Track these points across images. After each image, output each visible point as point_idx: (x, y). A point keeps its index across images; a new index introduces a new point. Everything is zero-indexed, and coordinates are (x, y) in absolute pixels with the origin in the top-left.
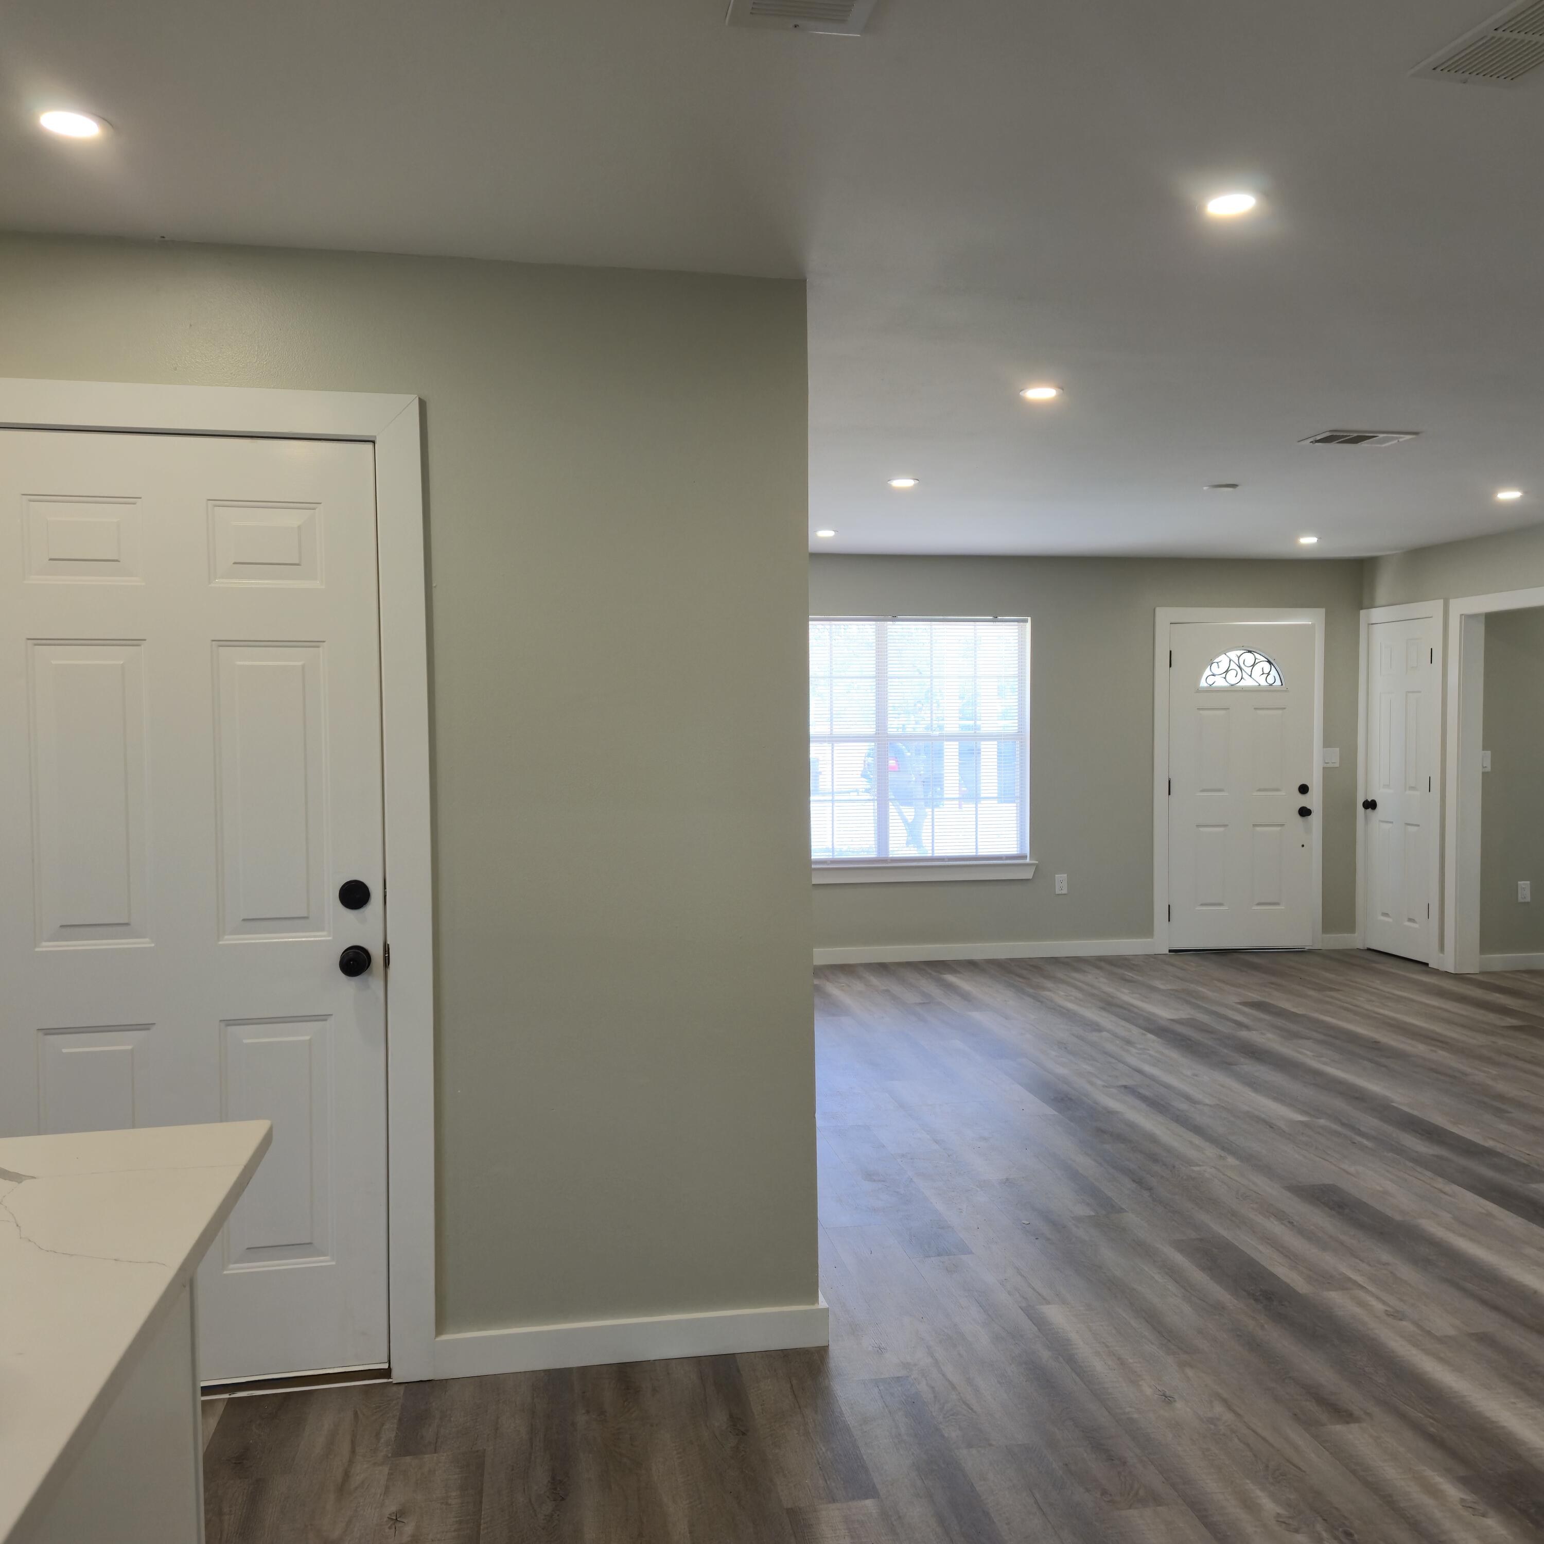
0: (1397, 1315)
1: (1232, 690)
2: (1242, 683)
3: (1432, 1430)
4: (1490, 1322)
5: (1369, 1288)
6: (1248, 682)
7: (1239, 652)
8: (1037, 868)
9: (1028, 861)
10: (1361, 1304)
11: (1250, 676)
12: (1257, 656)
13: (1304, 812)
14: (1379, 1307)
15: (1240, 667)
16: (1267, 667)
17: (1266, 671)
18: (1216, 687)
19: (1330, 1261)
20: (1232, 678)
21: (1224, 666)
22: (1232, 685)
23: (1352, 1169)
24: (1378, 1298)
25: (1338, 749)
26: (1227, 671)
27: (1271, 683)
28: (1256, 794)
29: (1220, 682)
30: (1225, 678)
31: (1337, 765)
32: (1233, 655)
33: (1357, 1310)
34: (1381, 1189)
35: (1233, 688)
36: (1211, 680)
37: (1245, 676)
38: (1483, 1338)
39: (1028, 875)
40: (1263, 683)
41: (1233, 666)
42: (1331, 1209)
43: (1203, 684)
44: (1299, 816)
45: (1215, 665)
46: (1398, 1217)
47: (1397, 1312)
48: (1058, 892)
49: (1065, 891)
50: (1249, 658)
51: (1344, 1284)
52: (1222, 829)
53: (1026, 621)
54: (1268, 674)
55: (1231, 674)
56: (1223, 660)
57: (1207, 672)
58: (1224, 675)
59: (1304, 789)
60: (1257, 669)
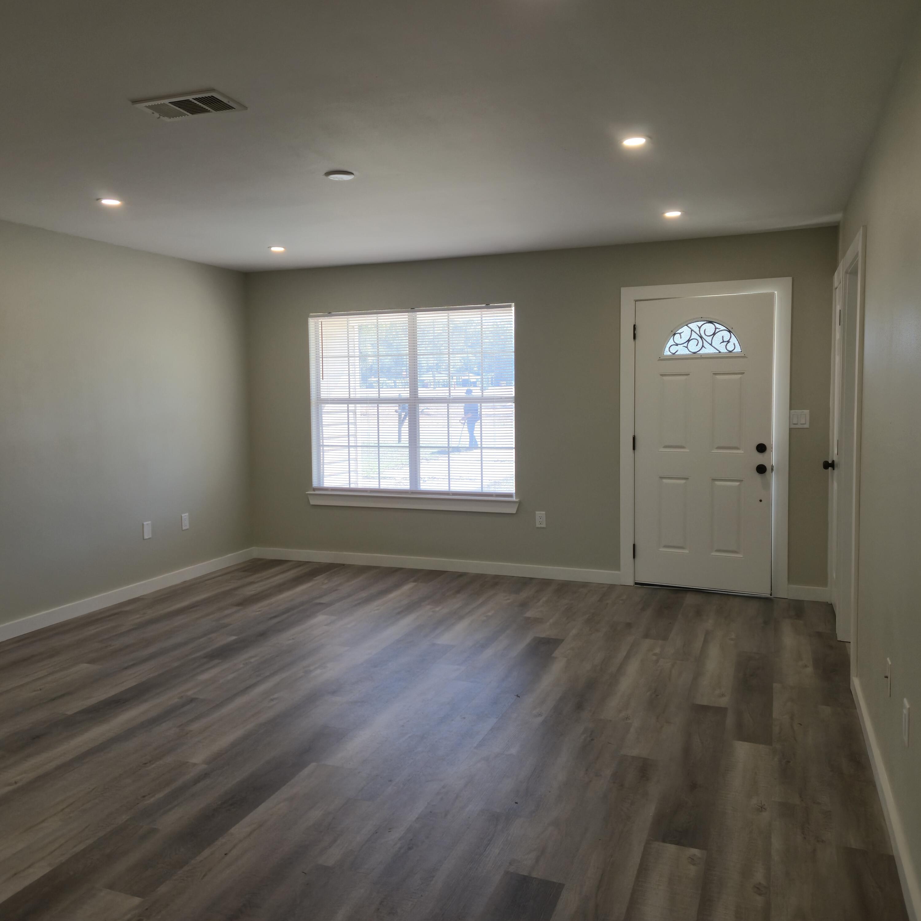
1: (695, 357)
2: (703, 351)
6: (708, 350)
7: (700, 324)
8: (520, 503)
9: (514, 499)
11: (711, 345)
12: (717, 325)
13: (761, 469)
15: (701, 337)
16: (727, 335)
17: (726, 339)
18: (678, 355)
20: (693, 347)
21: (685, 338)
22: (694, 353)
25: (807, 412)
26: (689, 341)
27: (731, 350)
28: (716, 452)
29: (682, 351)
30: (687, 347)
31: (807, 426)
32: (694, 326)
35: (695, 356)
36: (673, 350)
37: (706, 344)
39: (513, 510)
40: (723, 350)
41: (694, 336)
43: (667, 353)
44: (757, 474)
45: (677, 336)
48: (538, 525)
49: (544, 525)
50: (709, 328)
52: (683, 481)
53: (510, 306)
54: (728, 342)
55: (692, 344)
56: (685, 331)
57: (671, 342)
58: (685, 345)
59: (761, 448)
60: (718, 336)
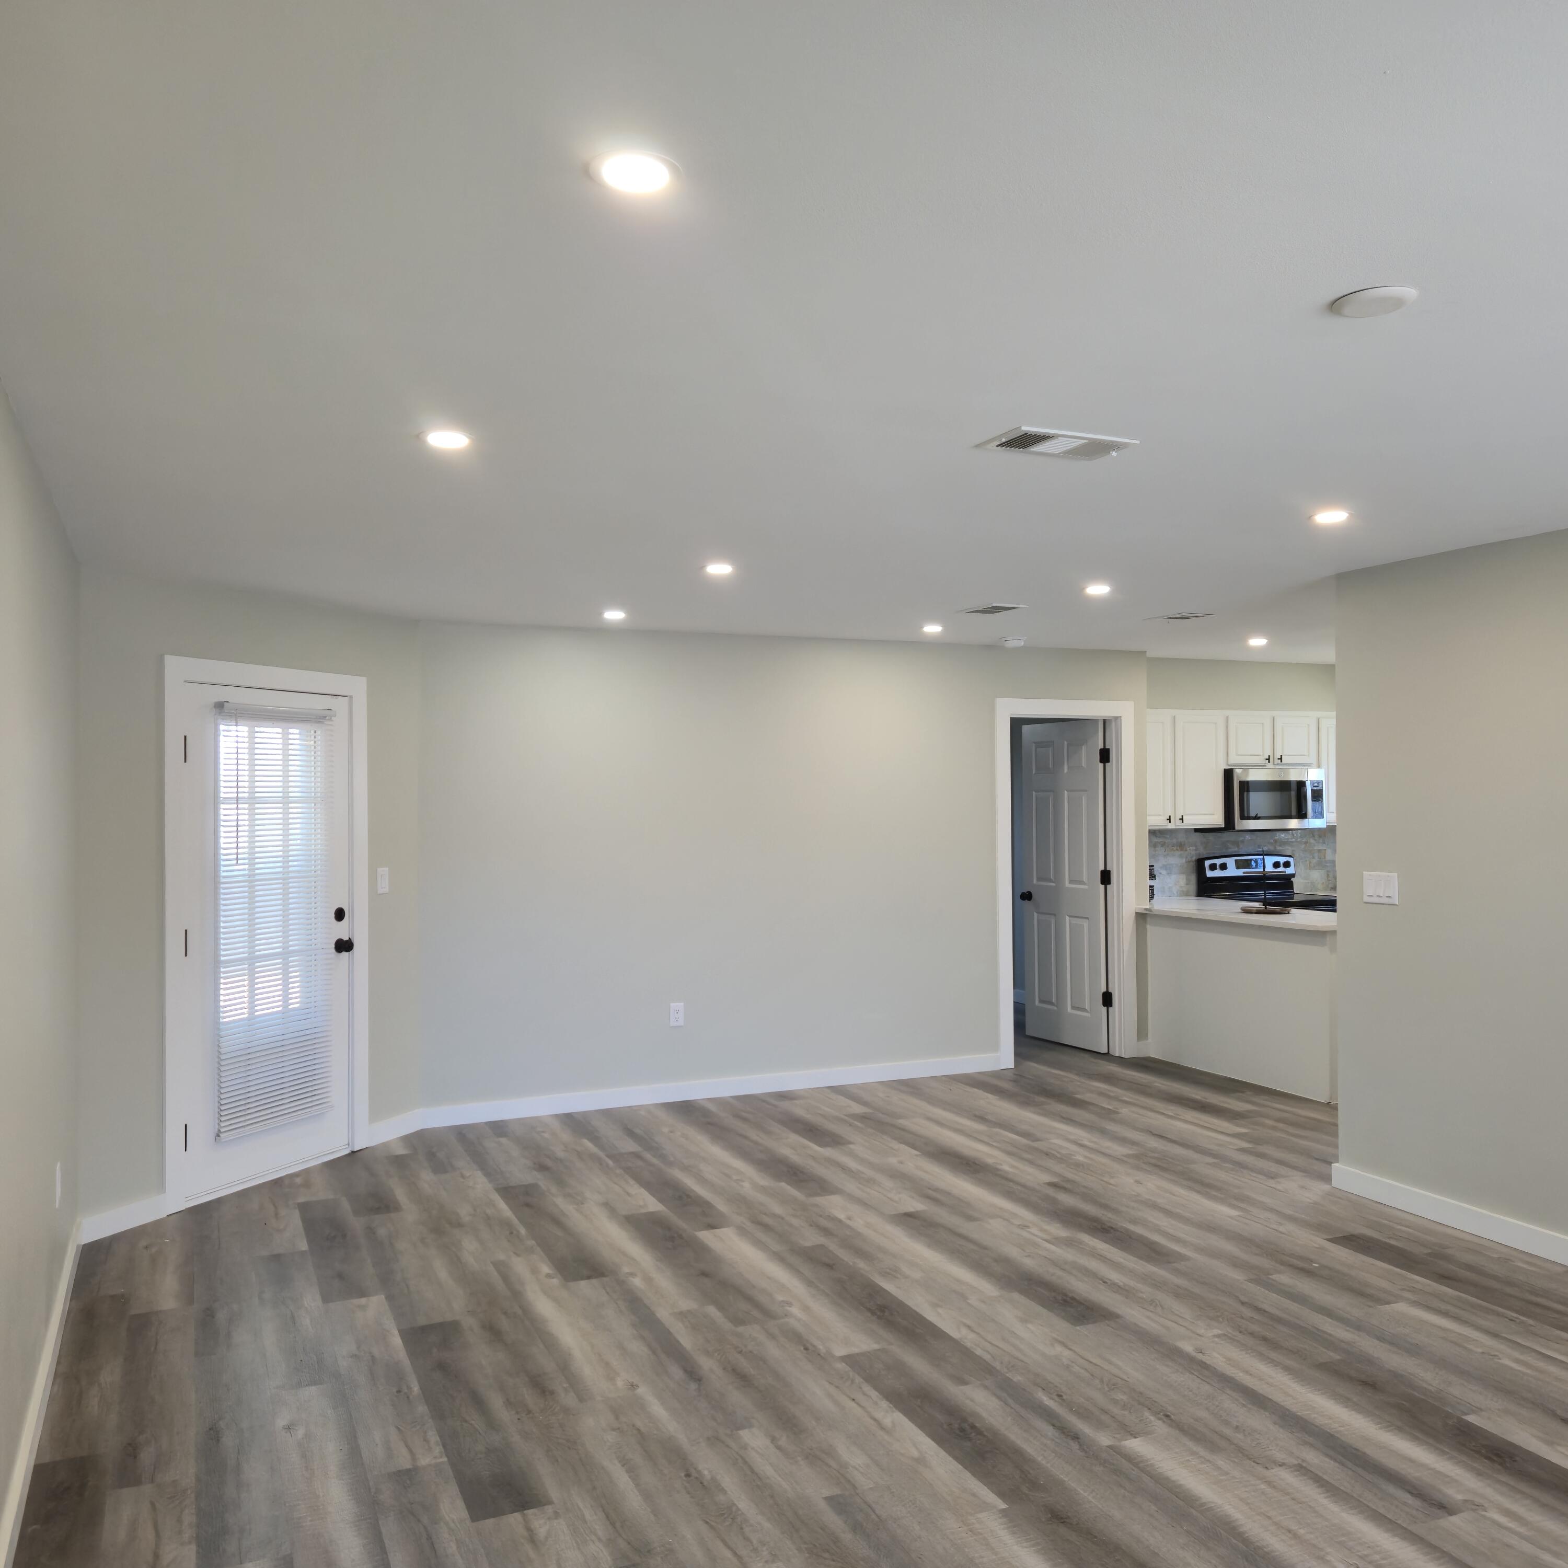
0: (1024, 1227)
3: (1011, 1183)
4: (967, 1228)
5: (1040, 1240)
10: (1044, 1231)
14: (1034, 1230)
19: (1068, 1255)
23: (1059, 1349)
24: (1034, 1235)
33: (1047, 1227)
34: (1030, 1326)
38: (971, 1218)
42: (1073, 1299)
46: (1016, 1296)
47: (1022, 1229)
51: (1056, 1241)
